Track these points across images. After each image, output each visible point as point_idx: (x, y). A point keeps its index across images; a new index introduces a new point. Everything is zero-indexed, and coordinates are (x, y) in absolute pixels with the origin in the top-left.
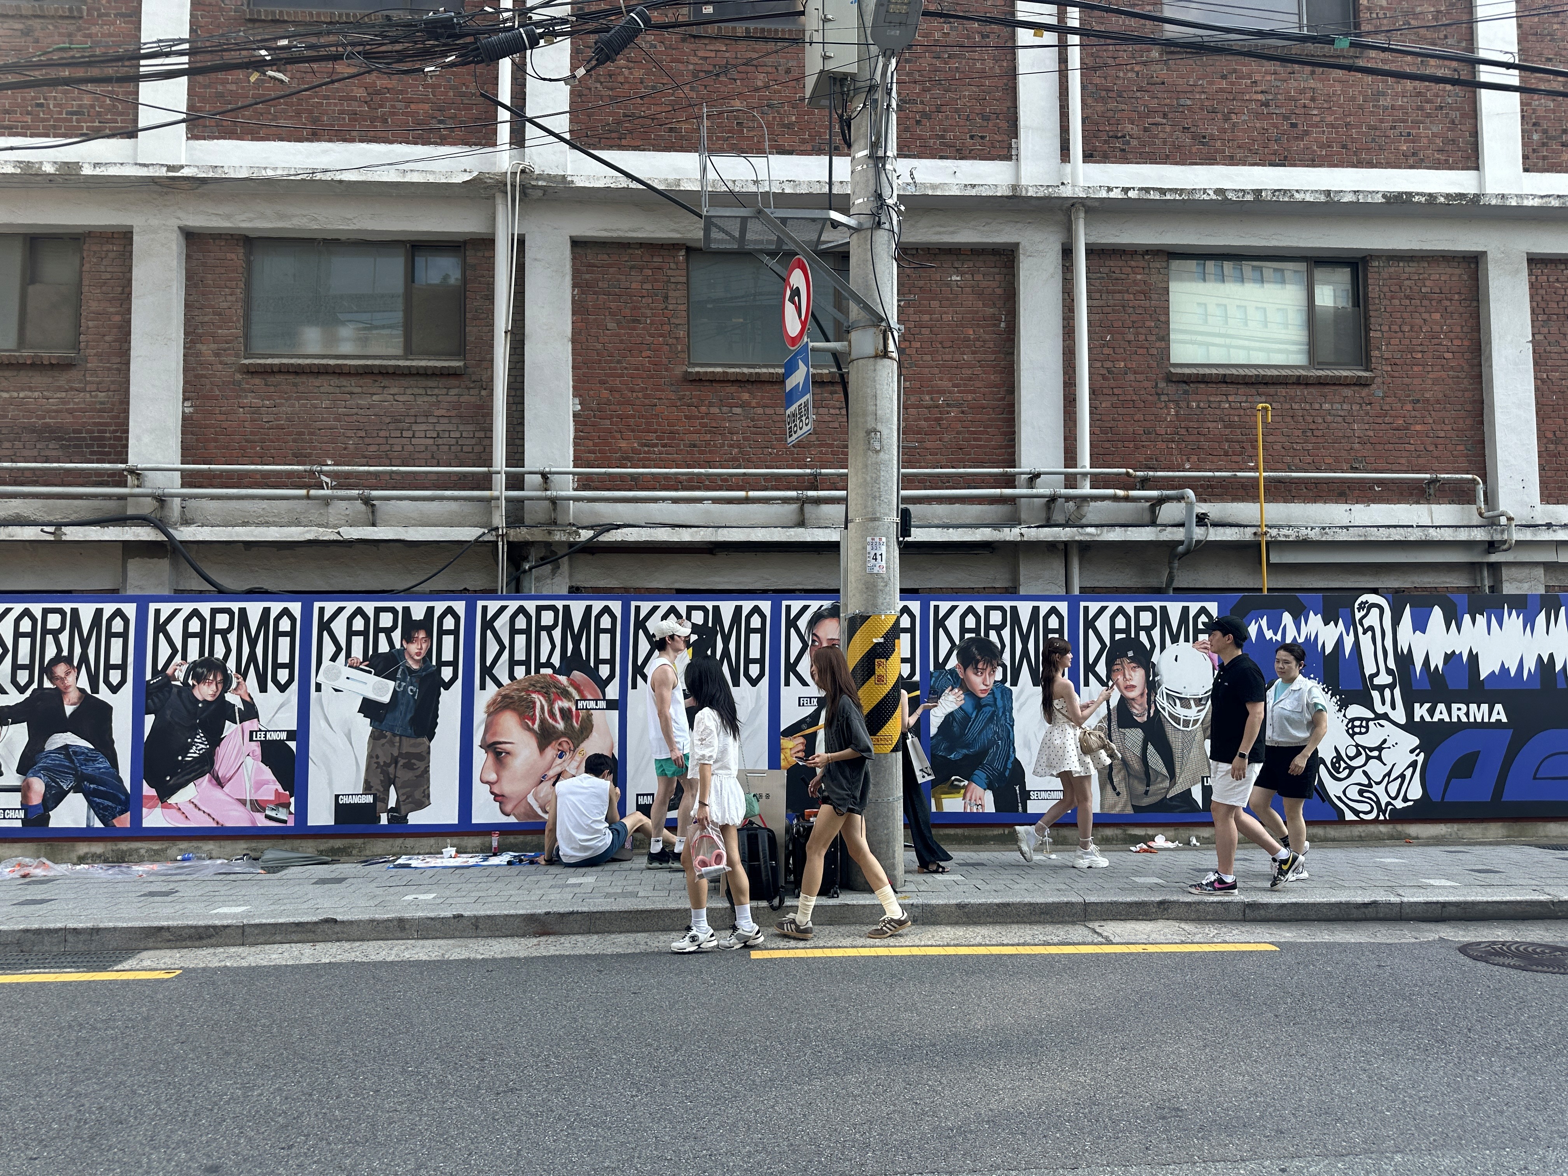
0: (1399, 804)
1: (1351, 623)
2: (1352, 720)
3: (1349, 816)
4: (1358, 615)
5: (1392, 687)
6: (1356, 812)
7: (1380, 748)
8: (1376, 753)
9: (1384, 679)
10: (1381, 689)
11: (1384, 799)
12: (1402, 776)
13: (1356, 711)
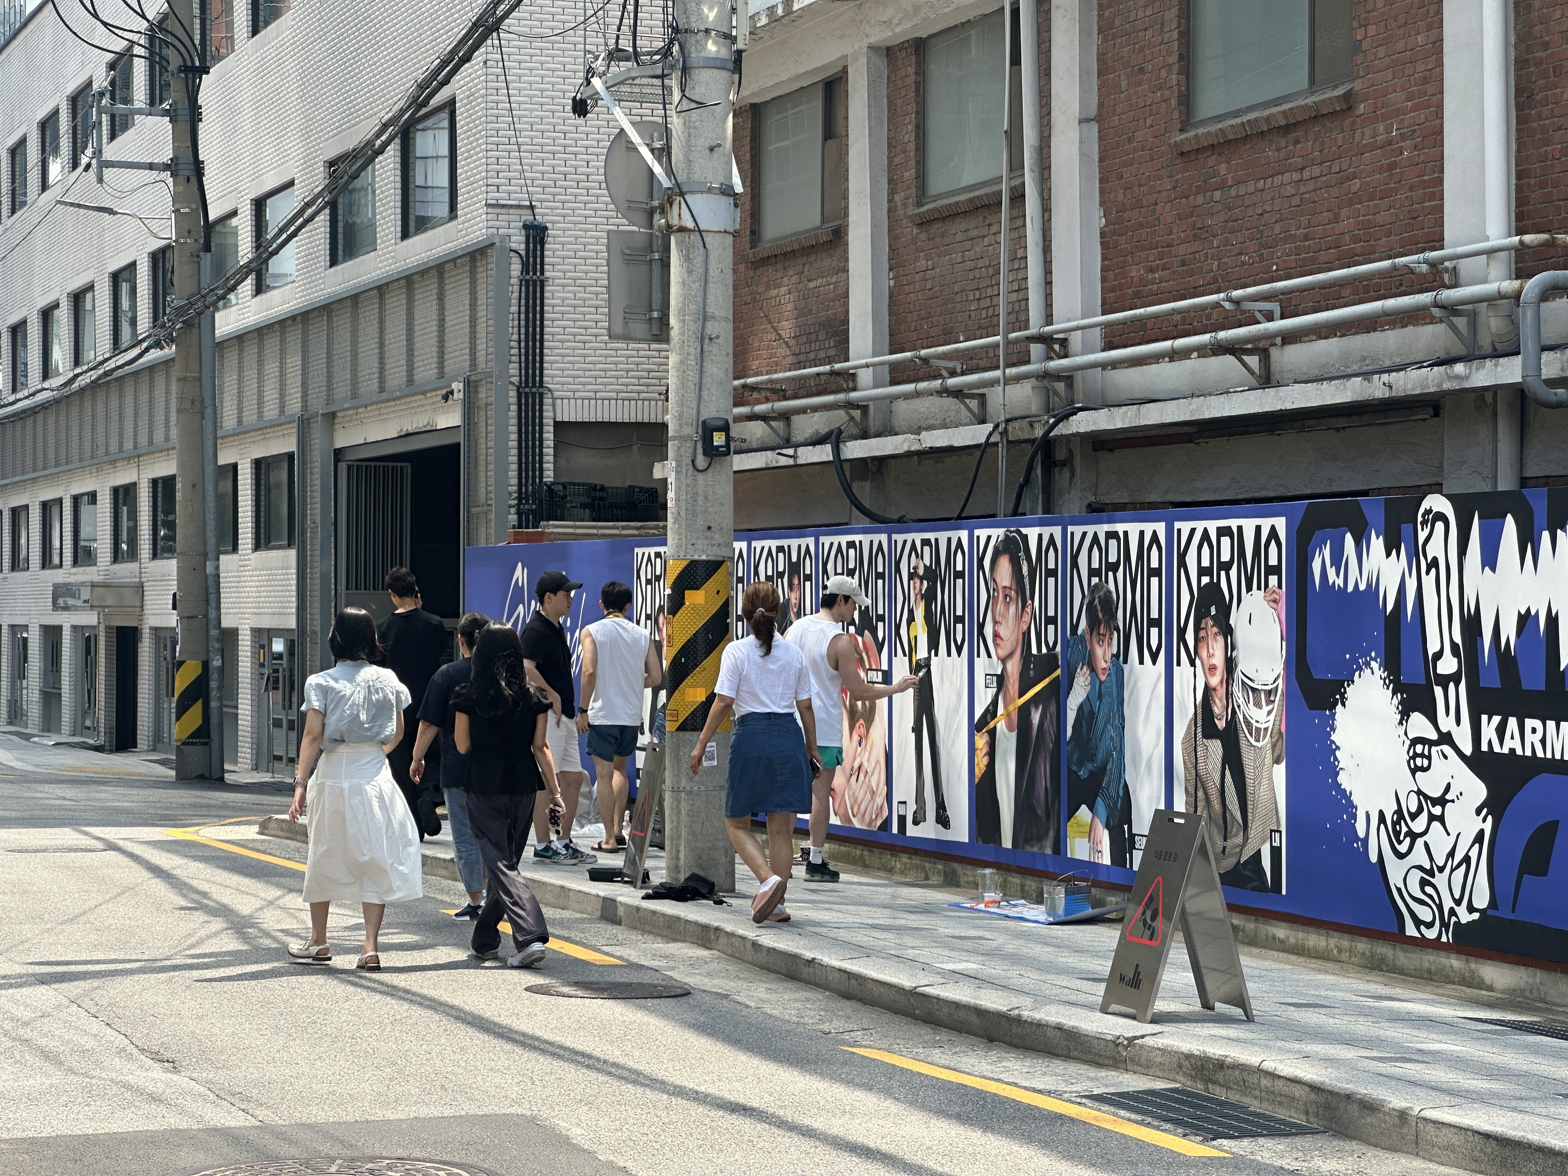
0: (1465, 917)
1: (1415, 553)
2: (1415, 741)
3: (1411, 930)
4: (1422, 536)
5: (1455, 678)
6: (1418, 922)
7: (1442, 801)
8: (1437, 811)
9: (1448, 665)
10: (1444, 681)
11: (1448, 903)
12: (1467, 859)
13: (1419, 725)
